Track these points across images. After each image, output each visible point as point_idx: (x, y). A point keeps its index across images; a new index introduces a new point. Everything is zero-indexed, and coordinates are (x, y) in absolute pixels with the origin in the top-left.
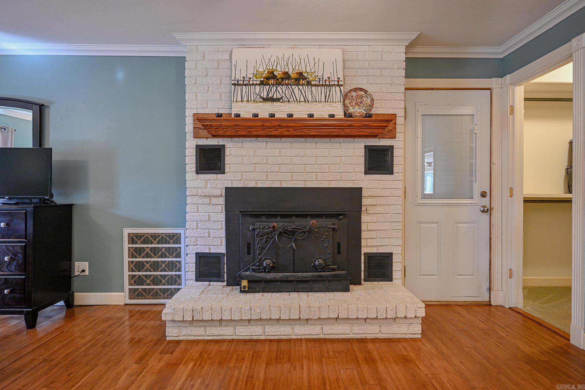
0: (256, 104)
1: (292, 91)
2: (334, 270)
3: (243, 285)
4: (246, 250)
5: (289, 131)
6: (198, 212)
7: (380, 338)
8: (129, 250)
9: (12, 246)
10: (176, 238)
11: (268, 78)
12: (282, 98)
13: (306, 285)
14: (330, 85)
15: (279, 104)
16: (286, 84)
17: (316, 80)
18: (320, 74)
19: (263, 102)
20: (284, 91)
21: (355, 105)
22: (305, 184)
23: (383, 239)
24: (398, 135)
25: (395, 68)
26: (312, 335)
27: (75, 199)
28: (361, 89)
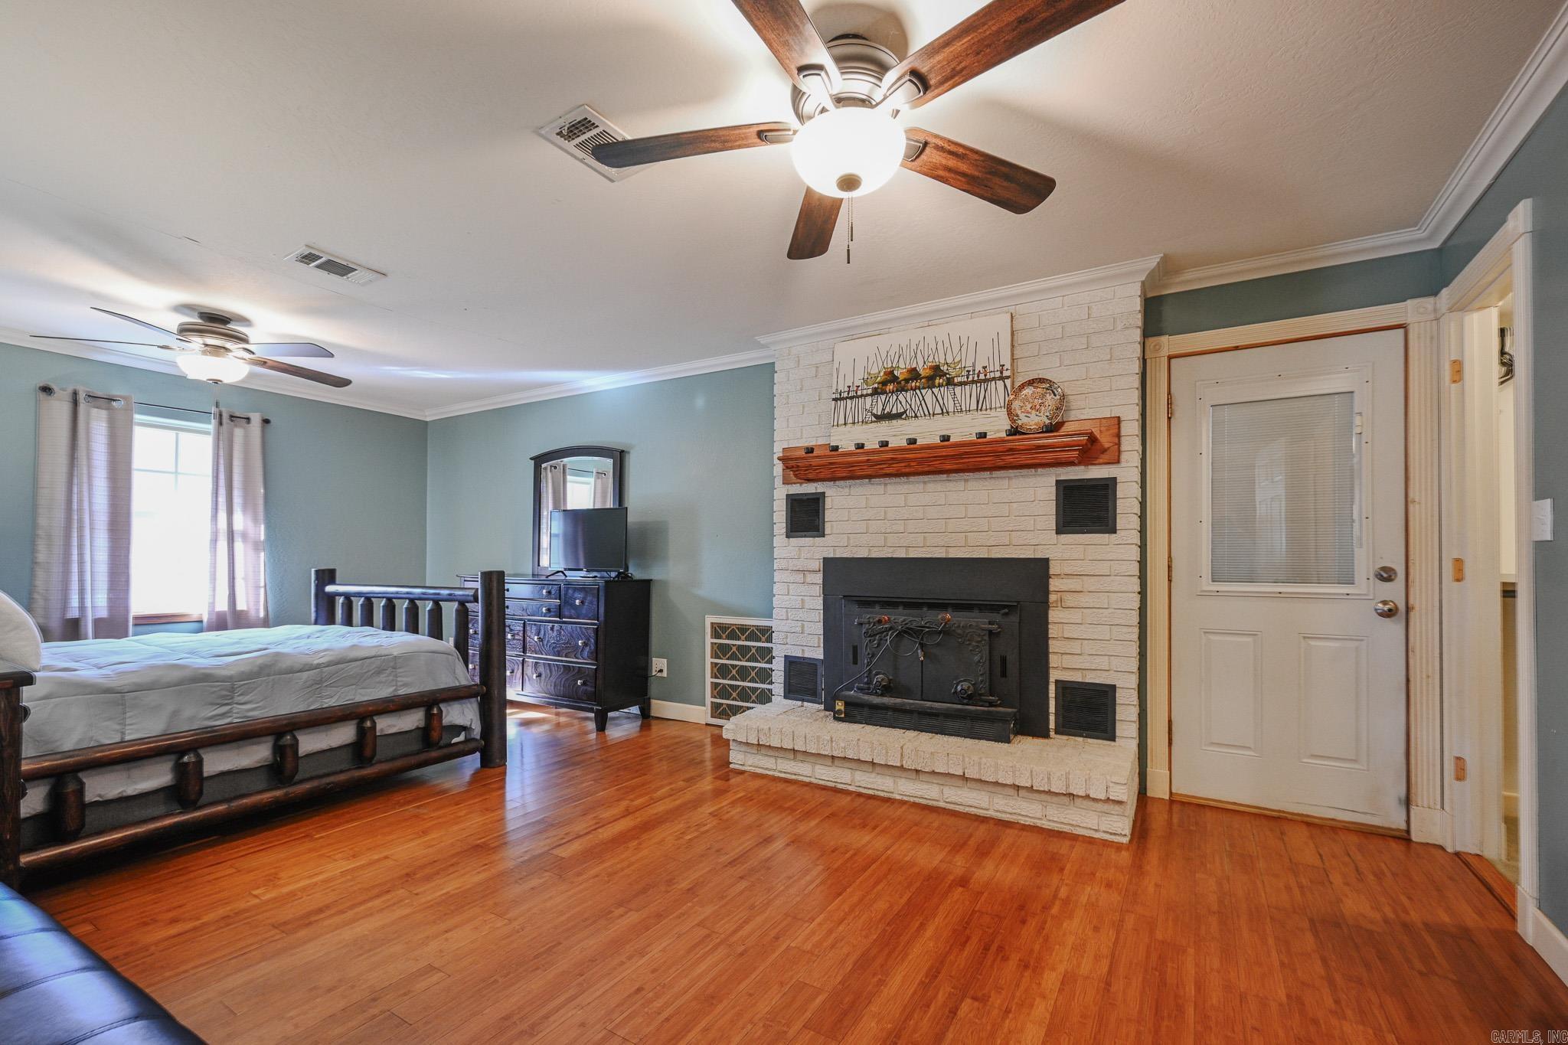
0: (865, 426)
1: (921, 399)
2: (991, 704)
3: (837, 708)
4: (851, 657)
5: (910, 466)
6: (788, 594)
7: (1043, 826)
8: (712, 647)
9: (585, 628)
10: (766, 633)
11: (884, 383)
12: (905, 412)
13: (934, 722)
14: (986, 381)
15: (900, 422)
16: (912, 389)
17: (963, 374)
18: (969, 363)
19: (877, 422)
20: (909, 401)
21: (1030, 411)
22: (947, 552)
23: (1095, 657)
24: (1124, 457)
25: (1119, 328)
26: (925, 798)
27: (655, 574)
28: (1042, 380)
